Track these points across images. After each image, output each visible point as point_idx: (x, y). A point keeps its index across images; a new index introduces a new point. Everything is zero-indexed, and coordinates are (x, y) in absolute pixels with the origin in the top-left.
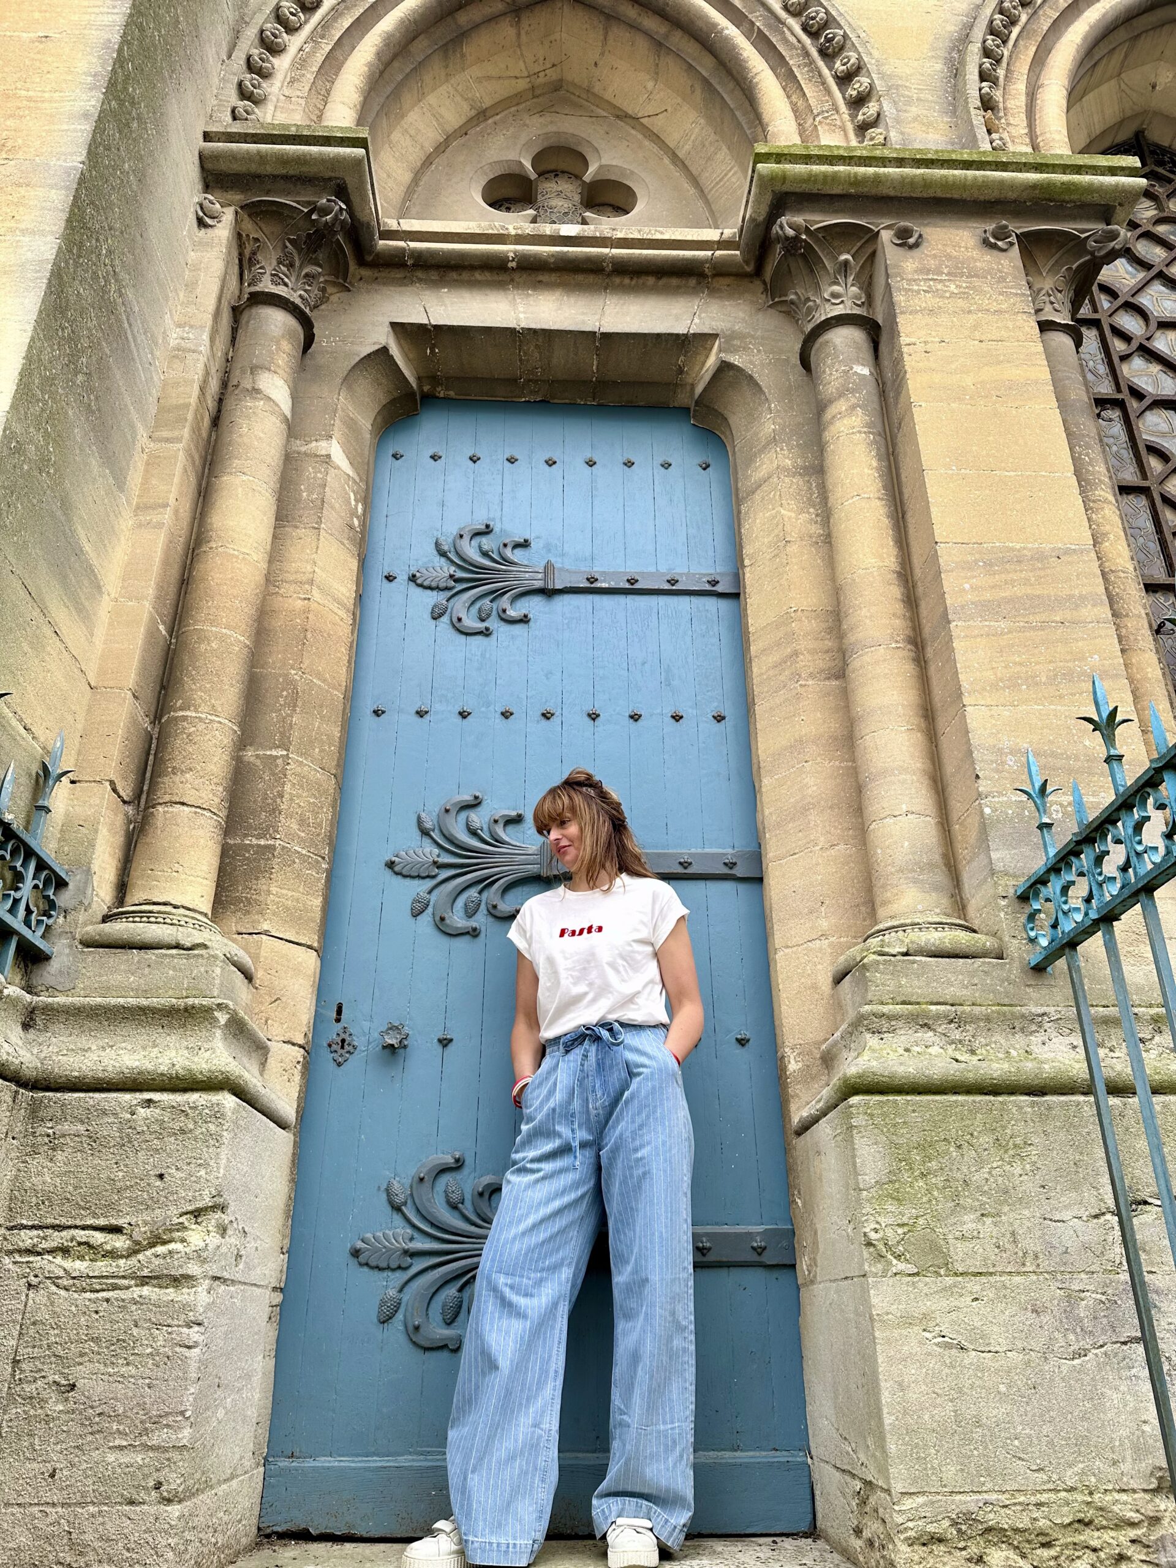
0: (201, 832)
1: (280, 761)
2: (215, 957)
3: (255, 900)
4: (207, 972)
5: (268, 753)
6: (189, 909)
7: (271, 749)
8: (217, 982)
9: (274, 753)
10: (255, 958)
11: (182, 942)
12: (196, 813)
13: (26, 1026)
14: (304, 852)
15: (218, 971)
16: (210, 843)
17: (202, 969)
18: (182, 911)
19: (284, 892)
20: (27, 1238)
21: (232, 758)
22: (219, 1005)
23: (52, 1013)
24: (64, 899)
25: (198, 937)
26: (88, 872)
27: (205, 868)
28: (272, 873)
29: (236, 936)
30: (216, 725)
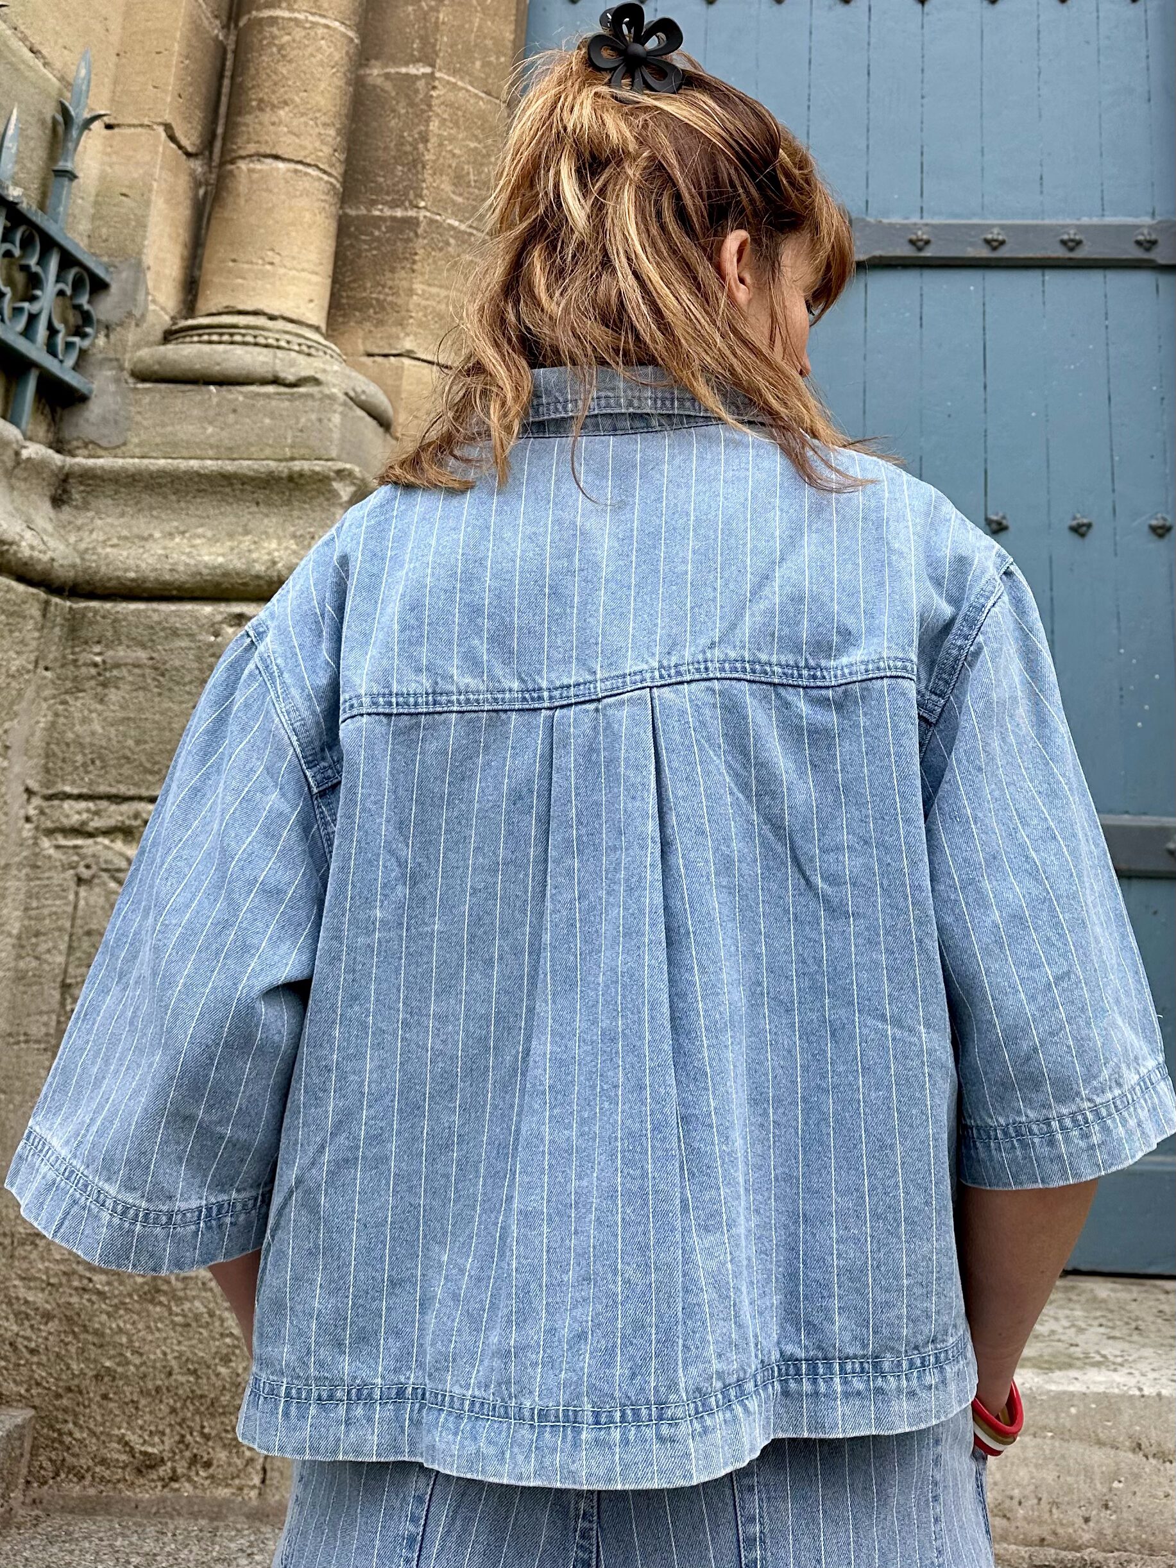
0: (304, 202)
1: (421, 84)
2: (332, 398)
3: (391, 304)
4: (320, 420)
5: (404, 70)
6: (292, 321)
7: (406, 64)
8: (336, 435)
9: (412, 70)
10: (393, 393)
11: (282, 375)
12: (296, 171)
13: (58, 501)
14: (463, 227)
15: (337, 419)
16: (320, 219)
17: (313, 417)
18: (280, 324)
19: (434, 290)
20: (73, 813)
21: (348, 83)
22: (339, 472)
23: (93, 481)
24: (105, 308)
25: (303, 367)
26: (139, 268)
27: (314, 257)
28: (414, 262)
29: (365, 359)
30: (321, 31)
